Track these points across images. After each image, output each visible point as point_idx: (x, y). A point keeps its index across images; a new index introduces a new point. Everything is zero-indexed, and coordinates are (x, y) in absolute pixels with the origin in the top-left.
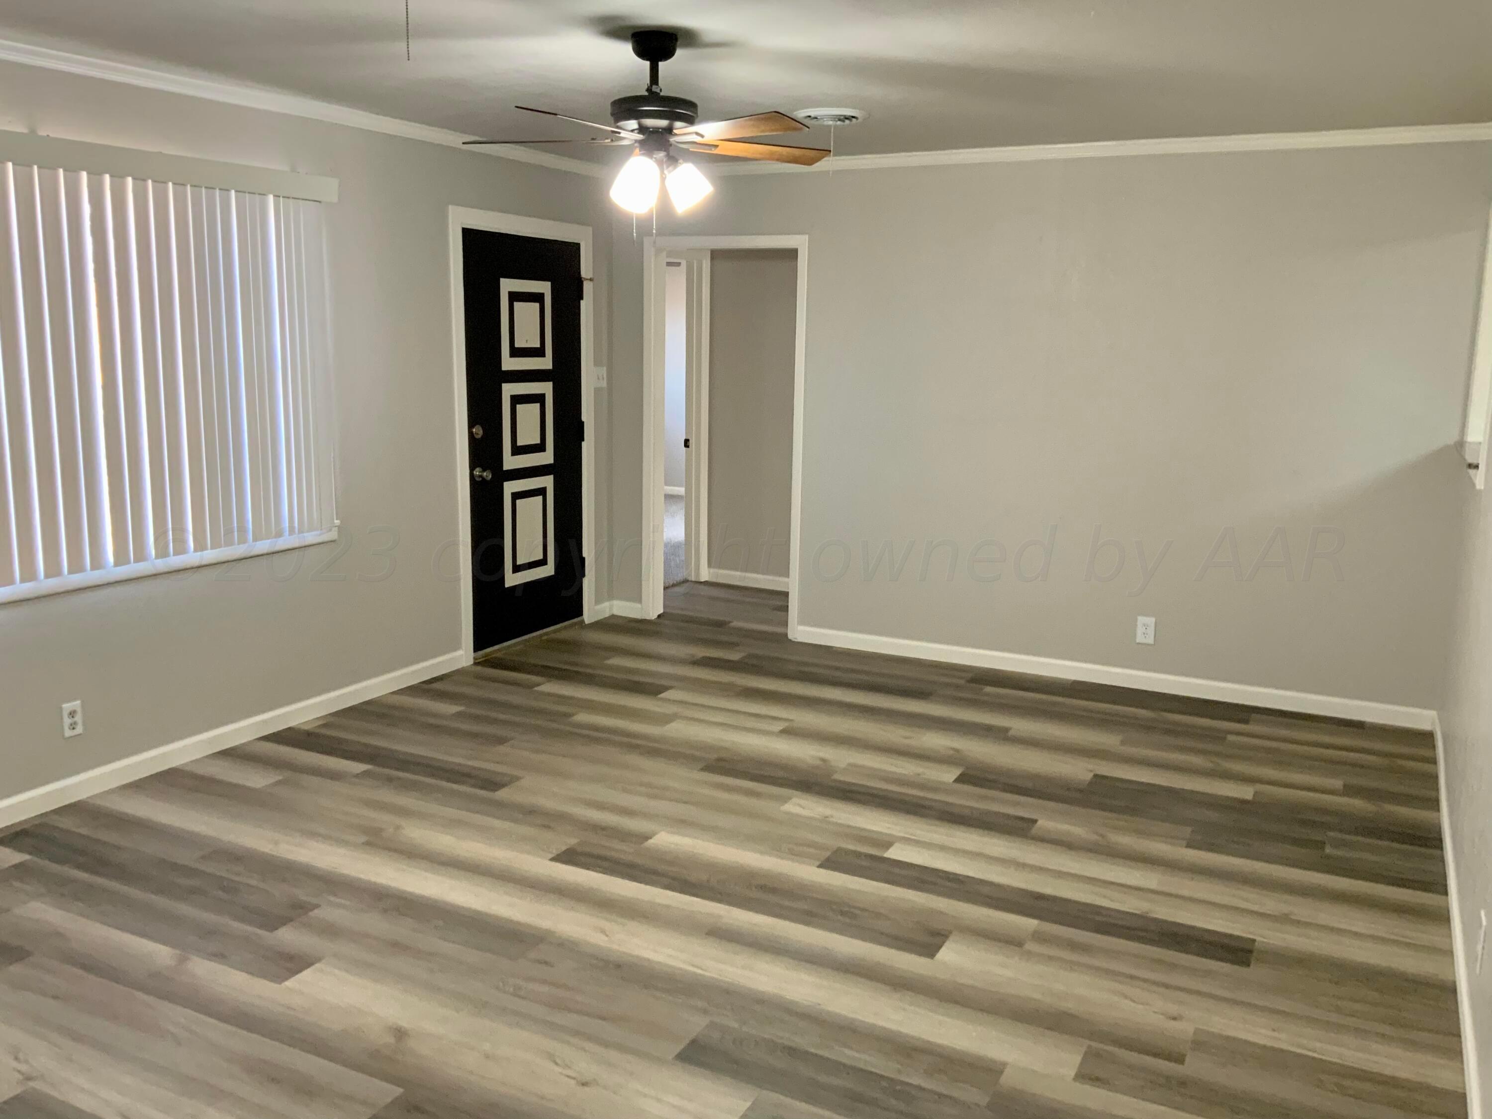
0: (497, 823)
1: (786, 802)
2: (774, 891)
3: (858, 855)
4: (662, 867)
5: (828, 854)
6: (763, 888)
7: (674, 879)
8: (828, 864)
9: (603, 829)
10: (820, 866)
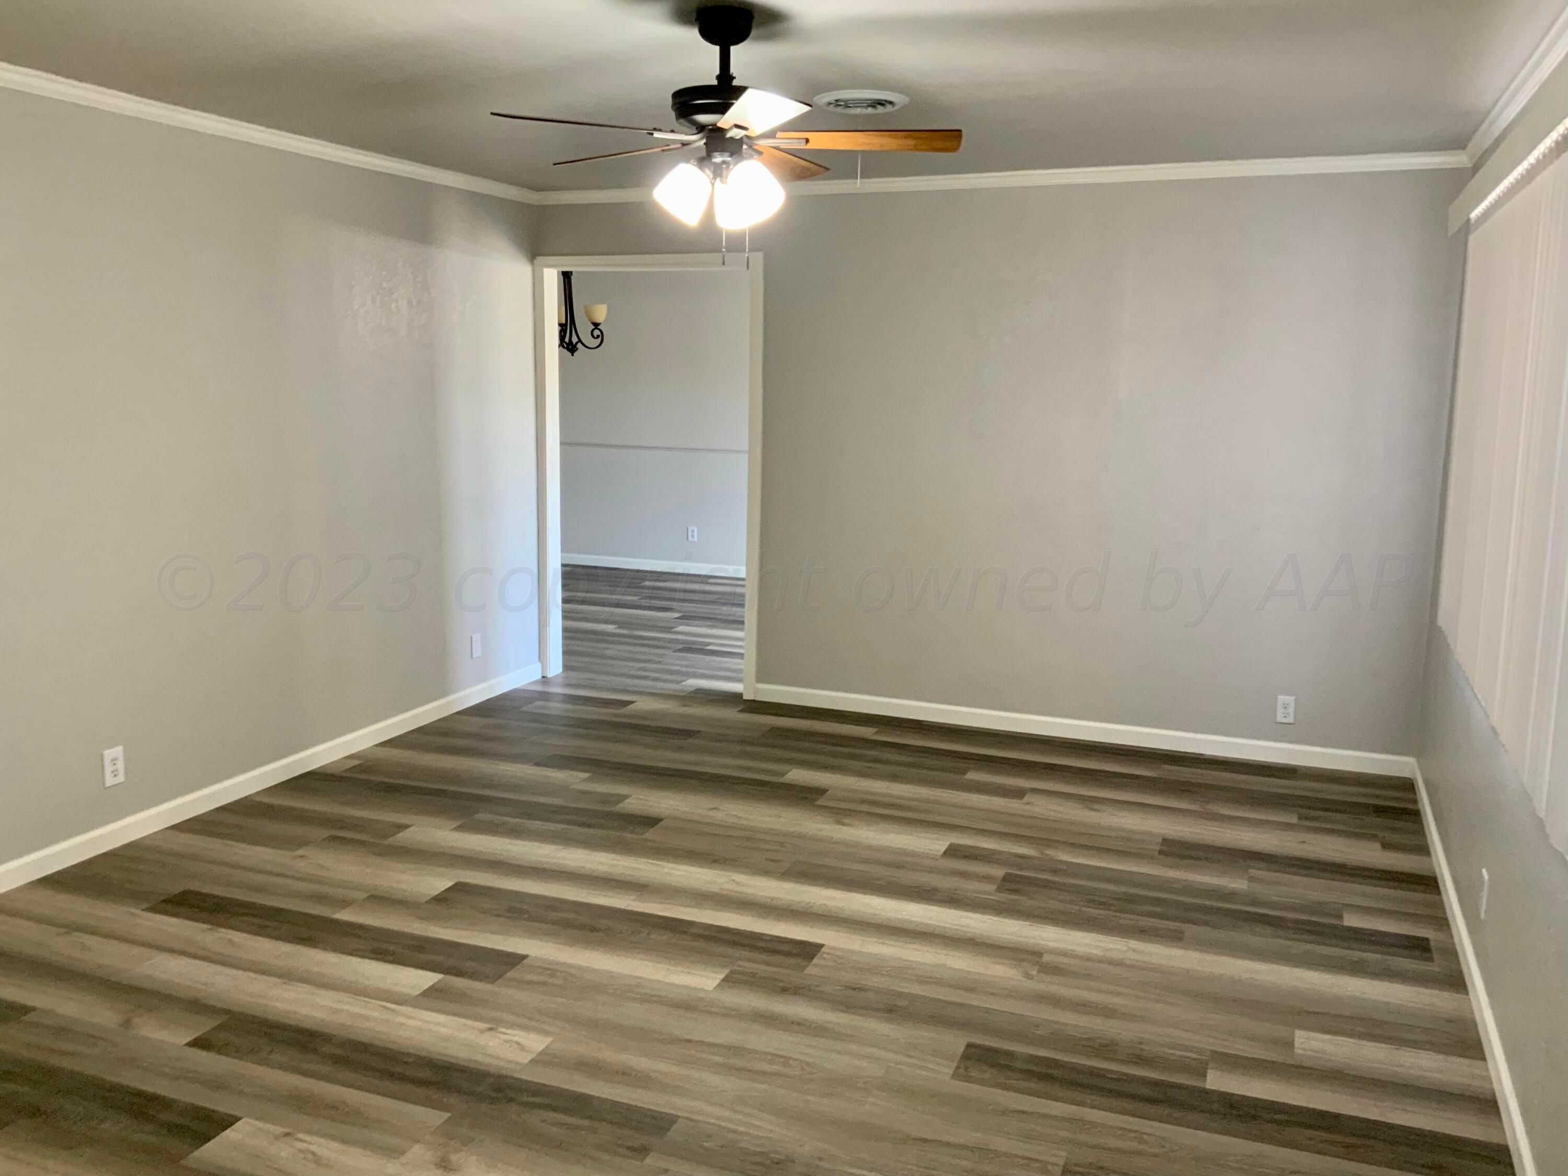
0: (917, 989)
1: (541, 1053)
2: (582, 927)
3: (474, 976)
4: (701, 944)
5: (510, 974)
6: (593, 929)
7: (685, 933)
8: (514, 960)
9: (784, 990)
10: (524, 957)
